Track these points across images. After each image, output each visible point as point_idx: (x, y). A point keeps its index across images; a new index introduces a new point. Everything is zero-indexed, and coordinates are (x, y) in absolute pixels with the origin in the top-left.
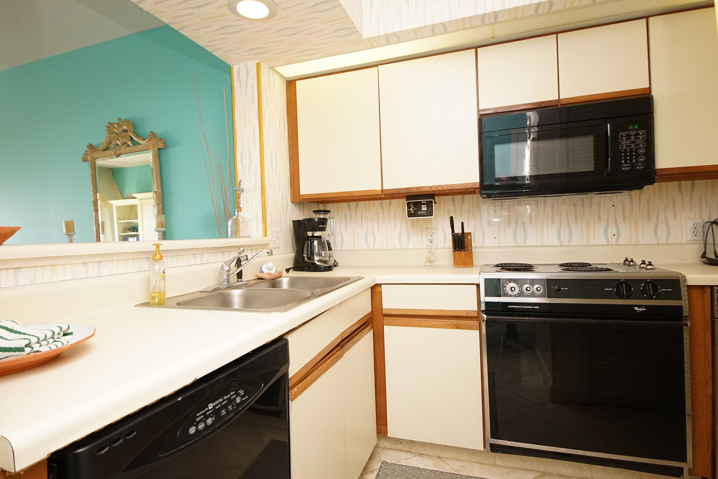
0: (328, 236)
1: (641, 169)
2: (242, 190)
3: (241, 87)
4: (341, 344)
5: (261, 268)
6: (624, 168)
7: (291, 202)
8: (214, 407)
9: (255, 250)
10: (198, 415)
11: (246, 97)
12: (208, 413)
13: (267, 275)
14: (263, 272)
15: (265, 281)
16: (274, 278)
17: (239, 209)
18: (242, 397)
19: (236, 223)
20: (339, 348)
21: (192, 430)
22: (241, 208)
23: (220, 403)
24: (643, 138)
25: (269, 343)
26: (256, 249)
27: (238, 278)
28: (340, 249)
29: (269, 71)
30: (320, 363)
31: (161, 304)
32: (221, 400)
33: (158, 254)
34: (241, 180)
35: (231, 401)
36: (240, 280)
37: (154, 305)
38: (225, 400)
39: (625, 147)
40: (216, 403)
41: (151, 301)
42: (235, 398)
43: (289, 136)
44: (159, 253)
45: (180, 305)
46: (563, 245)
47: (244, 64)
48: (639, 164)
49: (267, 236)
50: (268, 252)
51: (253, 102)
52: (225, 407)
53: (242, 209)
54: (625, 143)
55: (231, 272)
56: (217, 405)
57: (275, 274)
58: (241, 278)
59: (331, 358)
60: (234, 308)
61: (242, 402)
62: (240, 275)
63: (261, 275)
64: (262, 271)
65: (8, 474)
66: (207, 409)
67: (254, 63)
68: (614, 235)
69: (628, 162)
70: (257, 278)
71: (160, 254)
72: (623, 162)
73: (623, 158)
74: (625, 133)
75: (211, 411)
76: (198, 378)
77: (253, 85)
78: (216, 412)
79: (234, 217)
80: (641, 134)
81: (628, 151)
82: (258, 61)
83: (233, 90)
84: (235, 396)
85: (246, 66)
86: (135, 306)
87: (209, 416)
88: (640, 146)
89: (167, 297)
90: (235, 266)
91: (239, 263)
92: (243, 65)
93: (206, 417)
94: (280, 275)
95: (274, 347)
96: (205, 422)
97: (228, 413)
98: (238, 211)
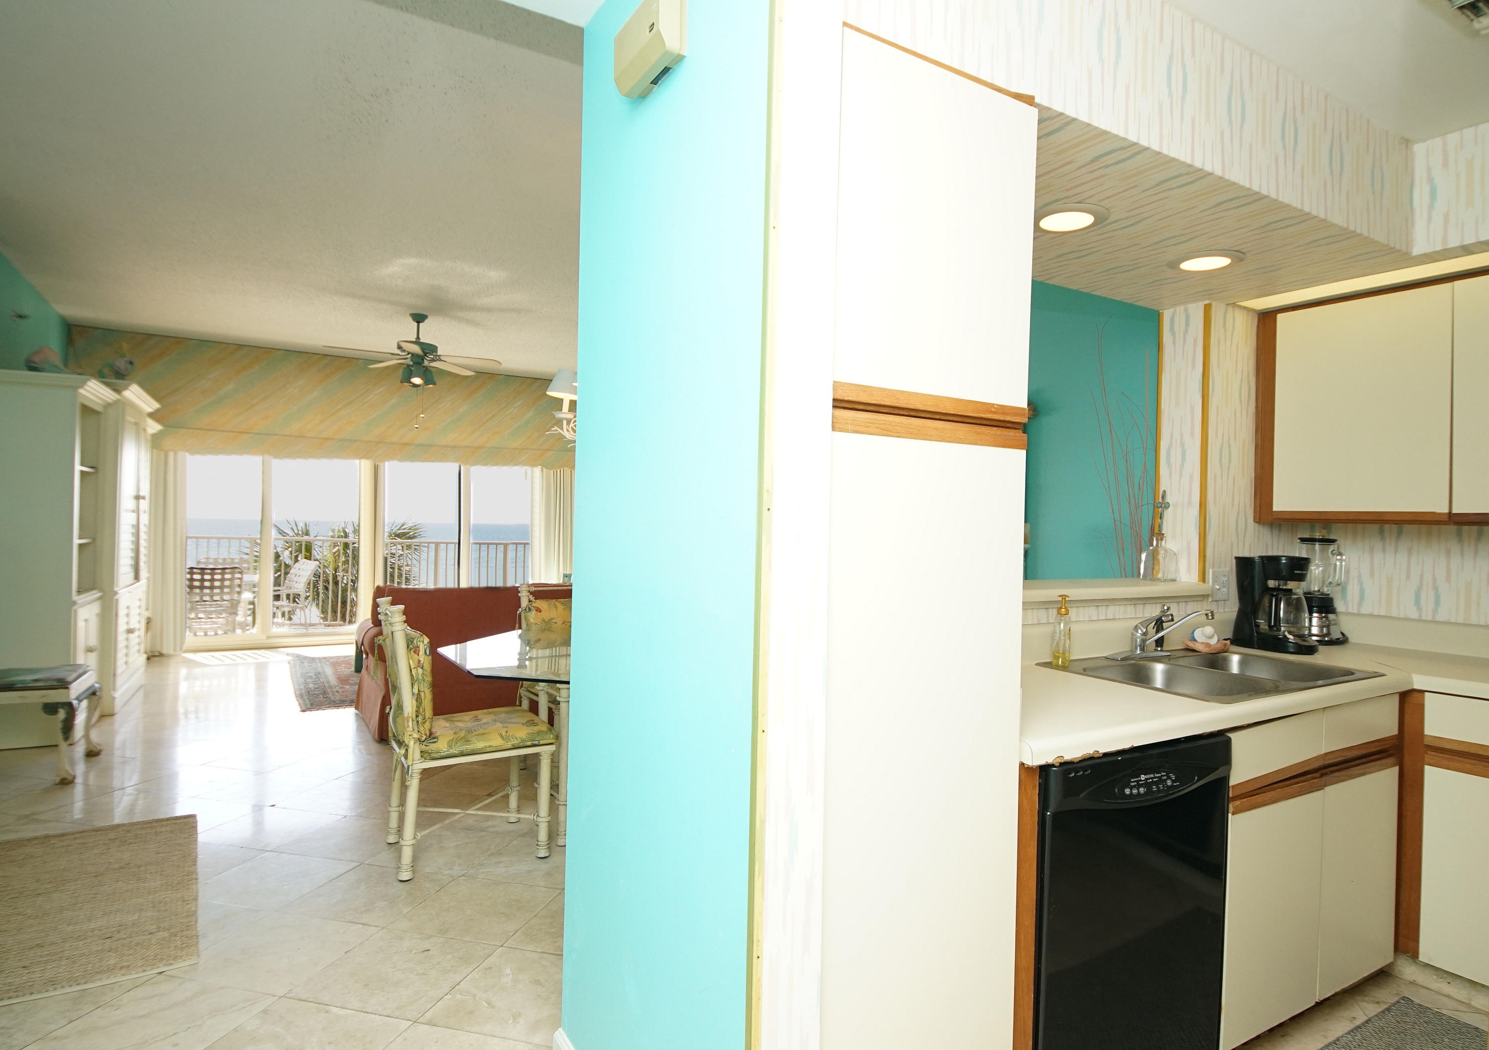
0: (1327, 587)
2: (1167, 506)
3: (1174, 344)
4: (1324, 771)
5: (1193, 633)
7: (1253, 523)
8: (1146, 779)
9: (1184, 603)
10: (1132, 780)
11: (1183, 358)
12: (1140, 783)
13: (1203, 646)
14: (1196, 641)
15: (1199, 655)
16: (1215, 652)
17: (1161, 536)
18: (1173, 781)
19: (1153, 557)
20: (1317, 775)
21: (1127, 791)
22: (1163, 534)
23: (1152, 778)
25: (1205, 735)
26: (1185, 601)
27: (1157, 646)
28: (1356, 611)
29: (1226, 310)
30: (1280, 784)
31: (1064, 668)
32: (1152, 776)
33: (1063, 607)
34: (1165, 491)
35: (1161, 781)
36: (1159, 649)
37: (1057, 667)
38: (1156, 777)
40: (1148, 776)
41: (1055, 662)
42: (1166, 780)
43: (1257, 407)
44: (1065, 606)
45: (1085, 672)
47: (1182, 307)
49: (1205, 582)
50: (1206, 615)
51: (1194, 367)
52: (1156, 783)
53: (1165, 536)
55: (1148, 637)
56: (1149, 779)
57: (1216, 646)
58: (1162, 646)
59: (1300, 784)
60: (1155, 686)
61: (1172, 786)
62: (1160, 642)
63: (1191, 645)
64: (1195, 639)
65: (1026, 766)
66: (1139, 779)
67: (1201, 305)
70: (1183, 648)
71: (1065, 608)
75: (1143, 782)
76: (1135, 745)
77: (1195, 341)
78: (1147, 785)
79: (1151, 548)
82: (1207, 302)
83: (1160, 347)
84: (1165, 777)
85: (1186, 310)
86: (1037, 664)
87: (1141, 786)
89: (1072, 658)
90: (1153, 628)
91: (1159, 624)
92: (1180, 309)
93: (1138, 786)
94: (1224, 648)
95: (1212, 741)
96: (1138, 789)
97: (1159, 791)
98: (1157, 540)
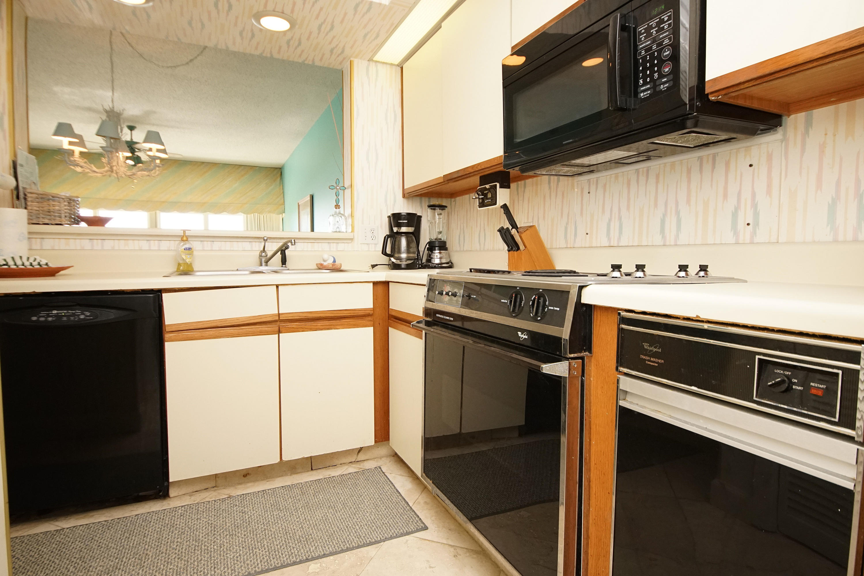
1: (665, 89)
6: (642, 95)
24: (670, 25)
36: (284, 266)
39: (643, 52)
46: (667, 244)
48: (663, 80)
54: (645, 44)
68: (748, 224)
69: (648, 80)
72: (641, 81)
73: (641, 74)
74: (643, 27)
80: (666, 19)
81: (648, 59)
87: (51, 316)
88: (664, 43)
